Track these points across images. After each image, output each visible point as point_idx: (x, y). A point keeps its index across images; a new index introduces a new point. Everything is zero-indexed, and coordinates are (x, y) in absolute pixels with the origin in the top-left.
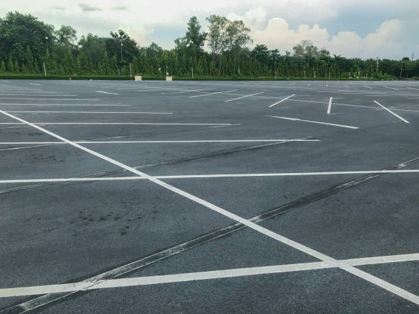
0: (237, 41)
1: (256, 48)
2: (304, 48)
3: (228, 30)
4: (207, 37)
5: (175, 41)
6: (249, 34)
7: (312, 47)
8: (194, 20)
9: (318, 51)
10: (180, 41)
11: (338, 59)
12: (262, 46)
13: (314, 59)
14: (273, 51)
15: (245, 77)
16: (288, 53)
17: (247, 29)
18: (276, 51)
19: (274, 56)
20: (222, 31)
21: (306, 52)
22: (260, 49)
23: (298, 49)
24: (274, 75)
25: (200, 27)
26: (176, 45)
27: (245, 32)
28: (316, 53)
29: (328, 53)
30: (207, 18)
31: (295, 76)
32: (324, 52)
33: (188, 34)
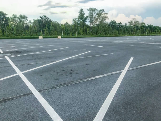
0: (102, 19)
1: (111, 22)
2: (133, 22)
3: (97, 14)
4: (88, 18)
5: (73, 20)
6: (107, 15)
7: (137, 21)
8: (82, 10)
9: (140, 23)
10: (75, 20)
11: (149, 26)
12: (114, 21)
13: (138, 26)
14: (119, 23)
15: (105, 35)
16: (126, 24)
17: (106, 13)
18: (120, 23)
19: (119, 25)
20: (94, 15)
21: (134, 24)
22: (113, 22)
23: (131, 23)
24: (119, 34)
25: (85, 14)
26: (73, 22)
27: (105, 15)
28: (139, 24)
29: (144, 24)
30: (88, 9)
31: (130, 34)
32: (143, 23)
33: (79, 17)
